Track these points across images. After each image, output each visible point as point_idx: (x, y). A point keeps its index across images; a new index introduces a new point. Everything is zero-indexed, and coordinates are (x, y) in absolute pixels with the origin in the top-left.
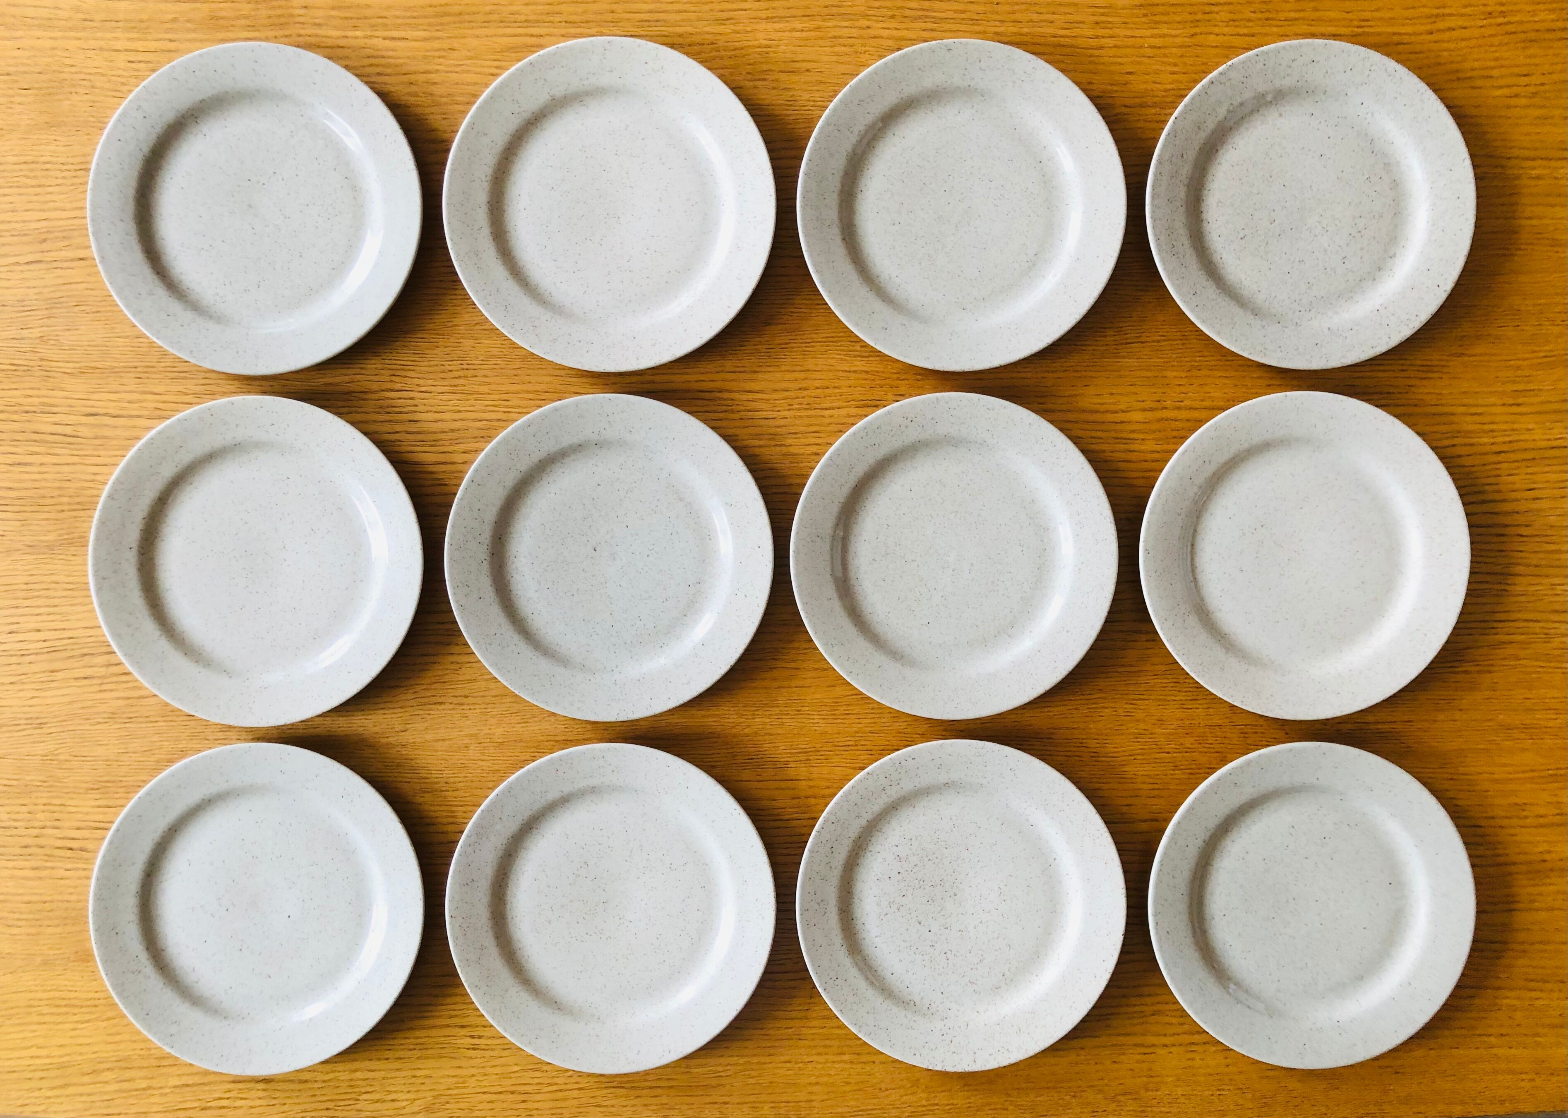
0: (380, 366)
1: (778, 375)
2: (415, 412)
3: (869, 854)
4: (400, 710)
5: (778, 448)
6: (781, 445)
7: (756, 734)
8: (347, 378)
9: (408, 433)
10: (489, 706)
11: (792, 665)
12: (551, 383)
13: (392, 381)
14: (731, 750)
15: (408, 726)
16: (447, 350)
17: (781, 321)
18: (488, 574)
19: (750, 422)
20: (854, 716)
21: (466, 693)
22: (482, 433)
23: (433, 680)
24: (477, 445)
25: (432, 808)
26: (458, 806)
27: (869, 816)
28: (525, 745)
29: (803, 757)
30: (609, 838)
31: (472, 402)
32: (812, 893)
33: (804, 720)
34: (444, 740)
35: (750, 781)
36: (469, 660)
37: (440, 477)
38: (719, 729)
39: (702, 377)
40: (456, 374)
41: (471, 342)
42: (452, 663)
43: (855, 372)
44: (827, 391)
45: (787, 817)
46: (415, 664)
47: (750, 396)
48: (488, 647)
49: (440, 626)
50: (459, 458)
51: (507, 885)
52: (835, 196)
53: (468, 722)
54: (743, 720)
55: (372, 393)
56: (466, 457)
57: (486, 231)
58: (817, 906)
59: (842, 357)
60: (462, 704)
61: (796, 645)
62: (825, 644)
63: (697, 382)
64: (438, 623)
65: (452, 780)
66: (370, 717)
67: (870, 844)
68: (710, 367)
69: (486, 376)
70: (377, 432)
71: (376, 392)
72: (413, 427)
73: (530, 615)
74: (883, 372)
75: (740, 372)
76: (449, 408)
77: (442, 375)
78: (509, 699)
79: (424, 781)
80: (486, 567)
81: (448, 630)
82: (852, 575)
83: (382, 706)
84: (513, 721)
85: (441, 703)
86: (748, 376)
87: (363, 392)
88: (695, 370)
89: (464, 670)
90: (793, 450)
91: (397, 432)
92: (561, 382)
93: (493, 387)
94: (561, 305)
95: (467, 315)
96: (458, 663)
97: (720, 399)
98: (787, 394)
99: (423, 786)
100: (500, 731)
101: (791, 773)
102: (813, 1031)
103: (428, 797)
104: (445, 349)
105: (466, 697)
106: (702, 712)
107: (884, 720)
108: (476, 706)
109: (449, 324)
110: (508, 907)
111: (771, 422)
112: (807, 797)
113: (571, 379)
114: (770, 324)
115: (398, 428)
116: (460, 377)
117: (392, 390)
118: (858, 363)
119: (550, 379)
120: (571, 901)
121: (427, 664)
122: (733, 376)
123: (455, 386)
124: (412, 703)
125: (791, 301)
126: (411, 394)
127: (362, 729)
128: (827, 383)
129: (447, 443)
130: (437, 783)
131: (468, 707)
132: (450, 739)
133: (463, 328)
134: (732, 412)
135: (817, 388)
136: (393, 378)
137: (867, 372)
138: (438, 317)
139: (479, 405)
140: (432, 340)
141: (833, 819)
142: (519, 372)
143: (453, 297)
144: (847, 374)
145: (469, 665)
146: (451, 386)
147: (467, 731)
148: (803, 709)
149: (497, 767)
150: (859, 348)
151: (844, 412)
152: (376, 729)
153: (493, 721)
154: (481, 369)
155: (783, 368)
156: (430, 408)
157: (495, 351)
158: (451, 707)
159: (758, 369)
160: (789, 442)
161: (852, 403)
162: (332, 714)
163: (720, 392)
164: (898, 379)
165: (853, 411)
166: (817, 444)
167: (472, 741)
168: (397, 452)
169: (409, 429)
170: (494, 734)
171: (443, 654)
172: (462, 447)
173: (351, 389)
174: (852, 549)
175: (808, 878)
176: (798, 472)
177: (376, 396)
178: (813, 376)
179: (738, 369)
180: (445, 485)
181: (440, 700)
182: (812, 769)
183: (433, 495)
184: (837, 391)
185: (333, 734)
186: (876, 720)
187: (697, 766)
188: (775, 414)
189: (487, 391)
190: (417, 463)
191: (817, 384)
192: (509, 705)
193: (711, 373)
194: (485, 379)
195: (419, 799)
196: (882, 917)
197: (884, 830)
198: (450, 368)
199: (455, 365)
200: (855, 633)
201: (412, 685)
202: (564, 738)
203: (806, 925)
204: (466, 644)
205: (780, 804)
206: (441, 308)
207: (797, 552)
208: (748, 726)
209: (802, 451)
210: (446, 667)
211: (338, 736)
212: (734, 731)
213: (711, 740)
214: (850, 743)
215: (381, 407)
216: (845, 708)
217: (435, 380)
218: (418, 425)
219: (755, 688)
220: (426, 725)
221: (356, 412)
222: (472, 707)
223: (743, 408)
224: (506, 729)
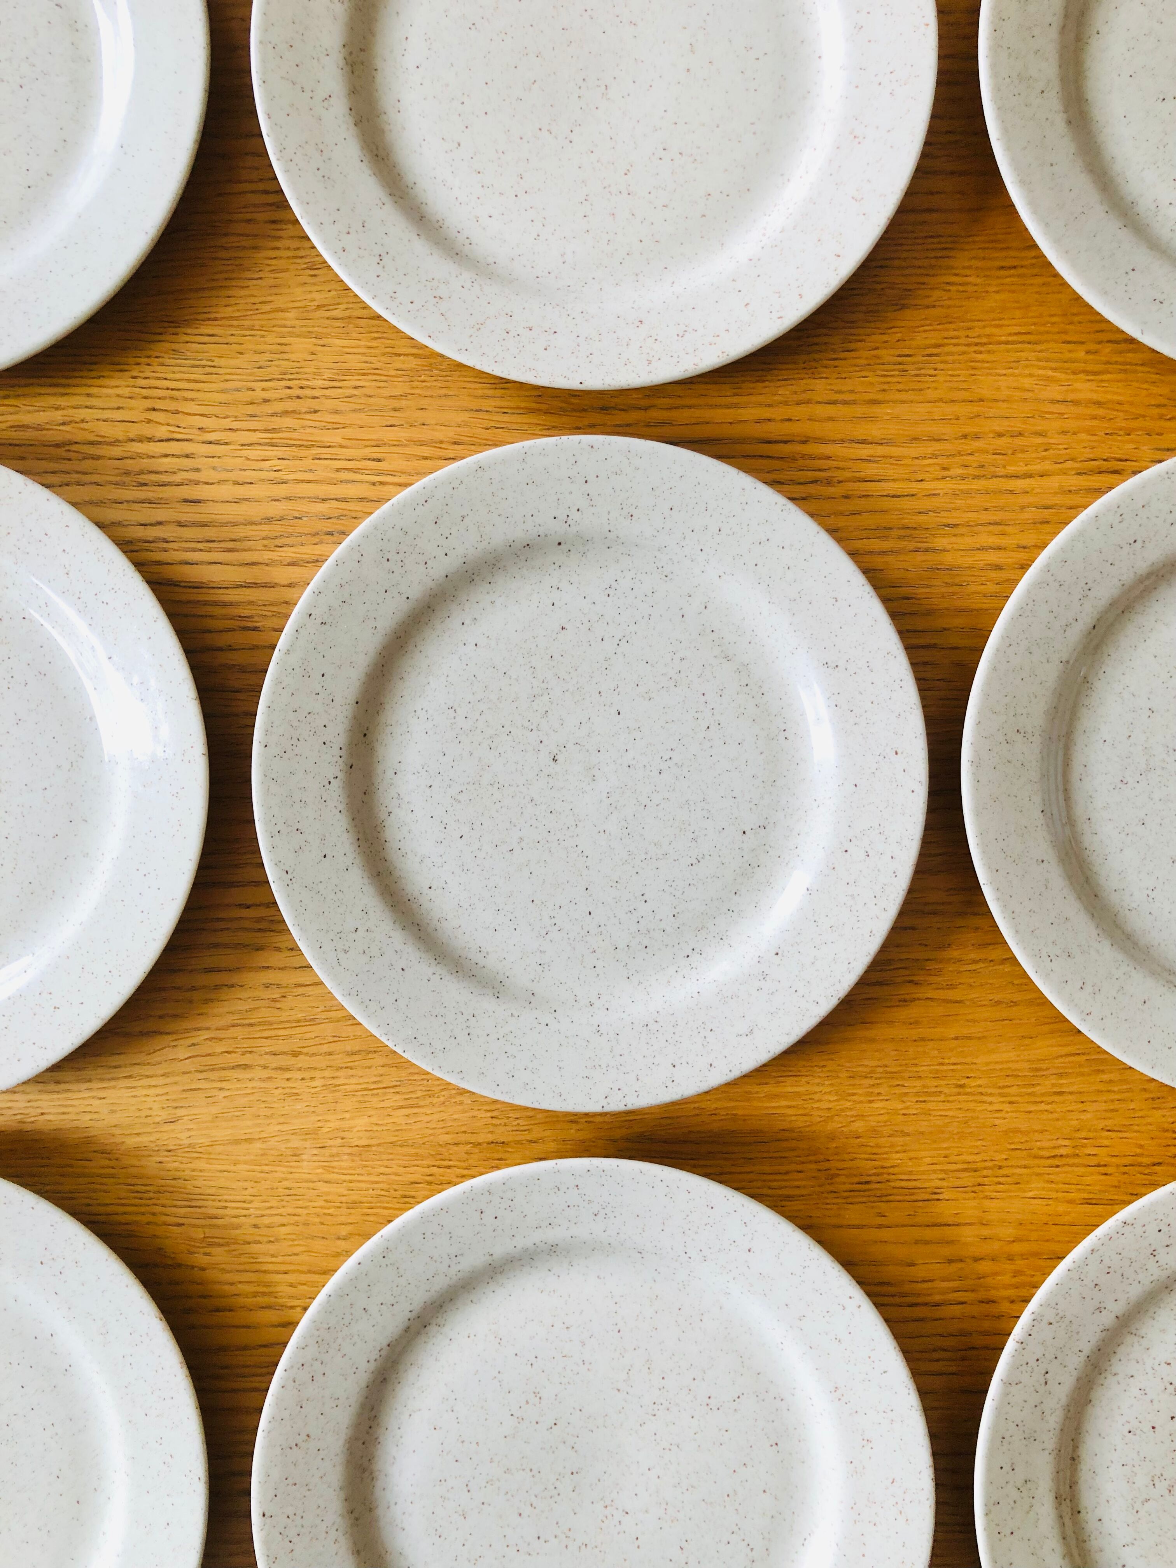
0: (126, 391)
1: (923, 409)
2: (197, 483)
3: (1111, 1380)
4: (161, 1081)
5: (920, 557)
6: (927, 550)
7: (874, 1132)
8: (58, 416)
9: (180, 524)
10: (340, 1073)
11: (951, 994)
12: (465, 424)
13: (149, 421)
14: (826, 1165)
15: (180, 1112)
16: (262, 359)
17: (926, 302)
18: (341, 807)
19: (863, 504)
20: (1071, 1098)
21: (294, 1044)
22: (327, 526)
23: (230, 1019)
24: (318, 550)
25: (229, 1277)
26: (278, 1272)
27: (1119, 1308)
28: (412, 1151)
29: (967, 1179)
30: (583, 1344)
31: (308, 463)
32: (1007, 1468)
33: (971, 1105)
34: (249, 1141)
35: (861, 1227)
36: (301, 980)
37: (247, 613)
38: (800, 1122)
39: (766, 413)
40: (279, 407)
41: (307, 344)
42: (267, 986)
43: (1075, 403)
44: (1019, 441)
45: (937, 1298)
46: (194, 989)
47: (864, 451)
48: (342, 955)
49: (245, 913)
50: (282, 575)
51: (376, 1441)
52: (1053, 33)
53: (299, 1106)
54: (848, 1104)
55: (110, 444)
56: (294, 574)
57: (339, 107)
58: (1015, 1494)
59: (1050, 373)
60: (287, 1069)
61: (955, 954)
62: (1036, 955)
63: (757, 422)
64: (241, 906)
65: (266, 1221)
66: (102, 1094)
67: (1114, 1360)
68: (785, 391)
69: (336, 412)
70: (119, 524)
71: (115, 443)
72: (189, 514)
73: (426, 890)
74: (1131, 403)
75: (845, 403)
76: (264, 475)
77: (251, 410)
78: (379, 1060)
79: (208, 1222)
80: (336, 794)
81: (259, 920)
82: (1079, 811)
83: (126, 1072)
84: (386, 1104)
85: (246, 1067)
86: (859, 410)
87: (92, 443)
88: (753, 398)
89: (290, 1001)
90: (948, 559)
91: (160, 523)
92: (487, 424)
93: (349, 432)
94: (491, 260)
95: (298, 291)
96: (279, 986)
97: (803, 456)
98: (938, 446)
99: (209, 1232)
100: (362, 1122)
101: (945, 1210)
103: (219, 1255)
104: (256, 358)
105: (295, 1054)
106: (766, 1089)
107: (1132, 1106)
108: (317, 1074)
109: (266, 308)
110: (379, 1484)
111: (906, 504)
112: (976, 1260)
113: (506, 418)
114: (904, 307)
115: (160, 514)
116: (286, 413)
117: (150, 440)
118: (1078, 385)
119: (465, 416)
120: (507, 1471)
121: (217, 987)
122: (830, 410)
123: (274, 430)
124: (188, 1065)
125: (946, 262)
126: (188, 448)
127: (88, 1117)
128: (1018, 426)
129: (259, 545)
130: (238, 1227)
131: (299, 1075)
132: (263, 1140)
133: (291, 315)
134: (829, 482)
135: (1000, 435)
136: (154, 416)
137: (1098, 403)
138: (242, 292)
139: (323, 470)
140: (231, 339)
141: (1050, 1315)
142: (403, 403)
143: (272, 253)
144: (1061, 408)
145: (301, 990)
146: (266, 431)
147: (297, 1124)
148: (973, 1082)
149: (355, 1196)
150: (1081, 354)
151: (1054, 482)
152: (113, 1119)
153: (349, 1104)
154: (327, 397)
155: (931, 394)
156: (224, 476)
157: (354, 362)
158: (265, 1074)
159: (880, 396)
160: (941, 542)
161: (1069, 464)
162: (28, 1088)
163: (804, 442)
164: (1161, 417)
165: (1075, 481)
166: (999, 548)
167: (308, 1144)
168: (159, 563)
169: (183, 518)
170: (349, 1130)
171: (251, 969)
172: (289, 553)
173: (68, 437)
174: (1078, 758)
175: (1000, 1439)
176: (960, 604)
177: (117, 451)
178: (992, 412)
179: (840, 397)
180: (255, 629)
181: (247, 1059)
182: (987, 1203)
183: (230, 649)
184: (1039, 440)
185: (28, 1127)
186: (1116, 1105)
187: (752, 1196)
188: (914, 487)
189: (339, 440)
190: (198, 586)
191: (998, 426)
192: (382, 1071)
193: (786, 403)
194: (337, 418)
195: (200, 1259)
196: (1138, 1506)
197: (1142, 1332)
198: (266, 395)
199: (276, 390)
200: (1094, 932)
201: (187, 1031)
202: (490, 1137)
203: (997, 1534)
204: (294, 949)
205: (919, 1272)
206: (248, 275)
207: (976, 764)
208: (861, 1117)
209: (968, 561)
210: (257, 994)
211: (40, 1132)
212: (831, 1126)
213: (785, 1144)
214: (1063, 1151)
215: (127, 473)
216: (1054, 1080)
217: (236, 419)
218: (200, 508)
219: (872, 1040)
220: (214, 1110)
221: (79, 484)
222: (306, 1075)
223: (848, 474)
224: (374, 1120)
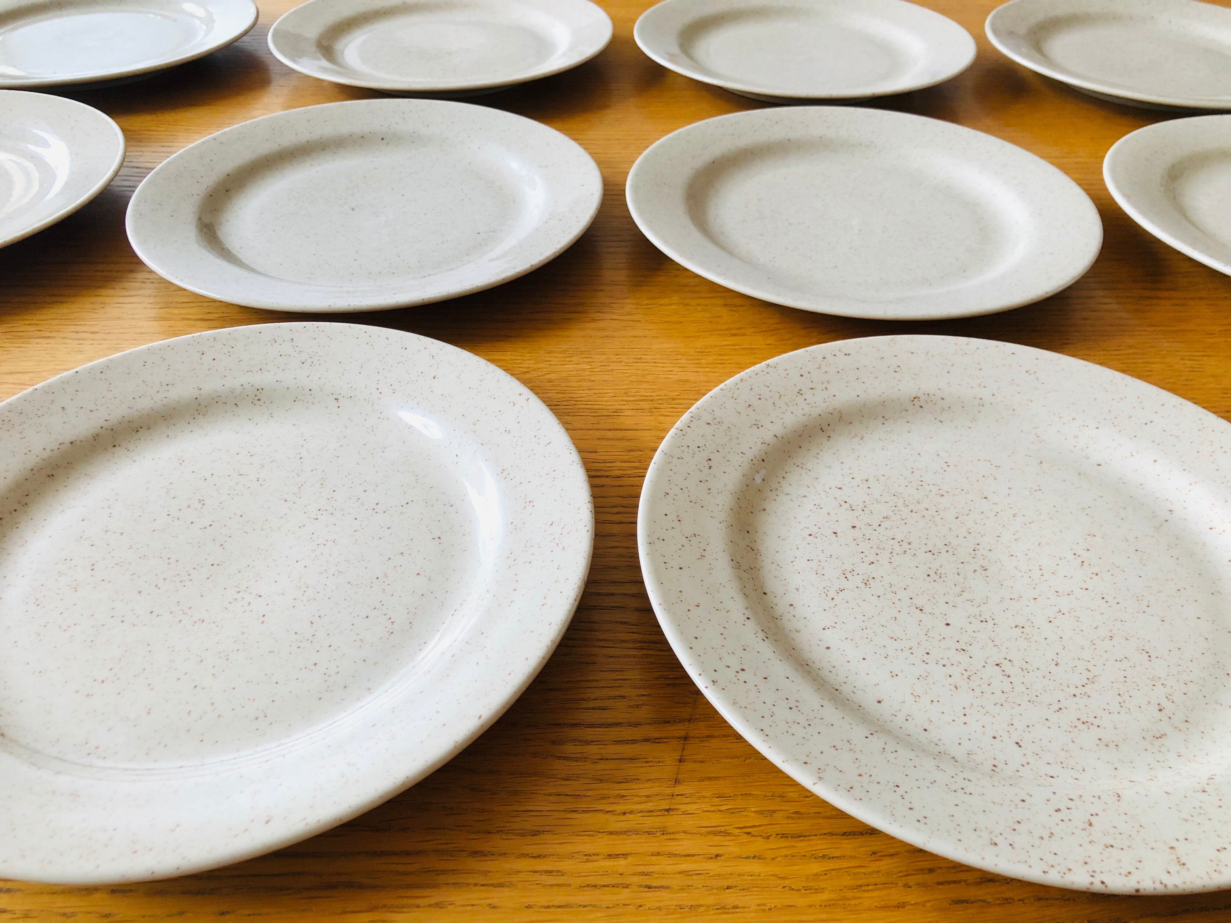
102: (685, 866)
